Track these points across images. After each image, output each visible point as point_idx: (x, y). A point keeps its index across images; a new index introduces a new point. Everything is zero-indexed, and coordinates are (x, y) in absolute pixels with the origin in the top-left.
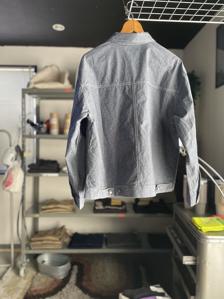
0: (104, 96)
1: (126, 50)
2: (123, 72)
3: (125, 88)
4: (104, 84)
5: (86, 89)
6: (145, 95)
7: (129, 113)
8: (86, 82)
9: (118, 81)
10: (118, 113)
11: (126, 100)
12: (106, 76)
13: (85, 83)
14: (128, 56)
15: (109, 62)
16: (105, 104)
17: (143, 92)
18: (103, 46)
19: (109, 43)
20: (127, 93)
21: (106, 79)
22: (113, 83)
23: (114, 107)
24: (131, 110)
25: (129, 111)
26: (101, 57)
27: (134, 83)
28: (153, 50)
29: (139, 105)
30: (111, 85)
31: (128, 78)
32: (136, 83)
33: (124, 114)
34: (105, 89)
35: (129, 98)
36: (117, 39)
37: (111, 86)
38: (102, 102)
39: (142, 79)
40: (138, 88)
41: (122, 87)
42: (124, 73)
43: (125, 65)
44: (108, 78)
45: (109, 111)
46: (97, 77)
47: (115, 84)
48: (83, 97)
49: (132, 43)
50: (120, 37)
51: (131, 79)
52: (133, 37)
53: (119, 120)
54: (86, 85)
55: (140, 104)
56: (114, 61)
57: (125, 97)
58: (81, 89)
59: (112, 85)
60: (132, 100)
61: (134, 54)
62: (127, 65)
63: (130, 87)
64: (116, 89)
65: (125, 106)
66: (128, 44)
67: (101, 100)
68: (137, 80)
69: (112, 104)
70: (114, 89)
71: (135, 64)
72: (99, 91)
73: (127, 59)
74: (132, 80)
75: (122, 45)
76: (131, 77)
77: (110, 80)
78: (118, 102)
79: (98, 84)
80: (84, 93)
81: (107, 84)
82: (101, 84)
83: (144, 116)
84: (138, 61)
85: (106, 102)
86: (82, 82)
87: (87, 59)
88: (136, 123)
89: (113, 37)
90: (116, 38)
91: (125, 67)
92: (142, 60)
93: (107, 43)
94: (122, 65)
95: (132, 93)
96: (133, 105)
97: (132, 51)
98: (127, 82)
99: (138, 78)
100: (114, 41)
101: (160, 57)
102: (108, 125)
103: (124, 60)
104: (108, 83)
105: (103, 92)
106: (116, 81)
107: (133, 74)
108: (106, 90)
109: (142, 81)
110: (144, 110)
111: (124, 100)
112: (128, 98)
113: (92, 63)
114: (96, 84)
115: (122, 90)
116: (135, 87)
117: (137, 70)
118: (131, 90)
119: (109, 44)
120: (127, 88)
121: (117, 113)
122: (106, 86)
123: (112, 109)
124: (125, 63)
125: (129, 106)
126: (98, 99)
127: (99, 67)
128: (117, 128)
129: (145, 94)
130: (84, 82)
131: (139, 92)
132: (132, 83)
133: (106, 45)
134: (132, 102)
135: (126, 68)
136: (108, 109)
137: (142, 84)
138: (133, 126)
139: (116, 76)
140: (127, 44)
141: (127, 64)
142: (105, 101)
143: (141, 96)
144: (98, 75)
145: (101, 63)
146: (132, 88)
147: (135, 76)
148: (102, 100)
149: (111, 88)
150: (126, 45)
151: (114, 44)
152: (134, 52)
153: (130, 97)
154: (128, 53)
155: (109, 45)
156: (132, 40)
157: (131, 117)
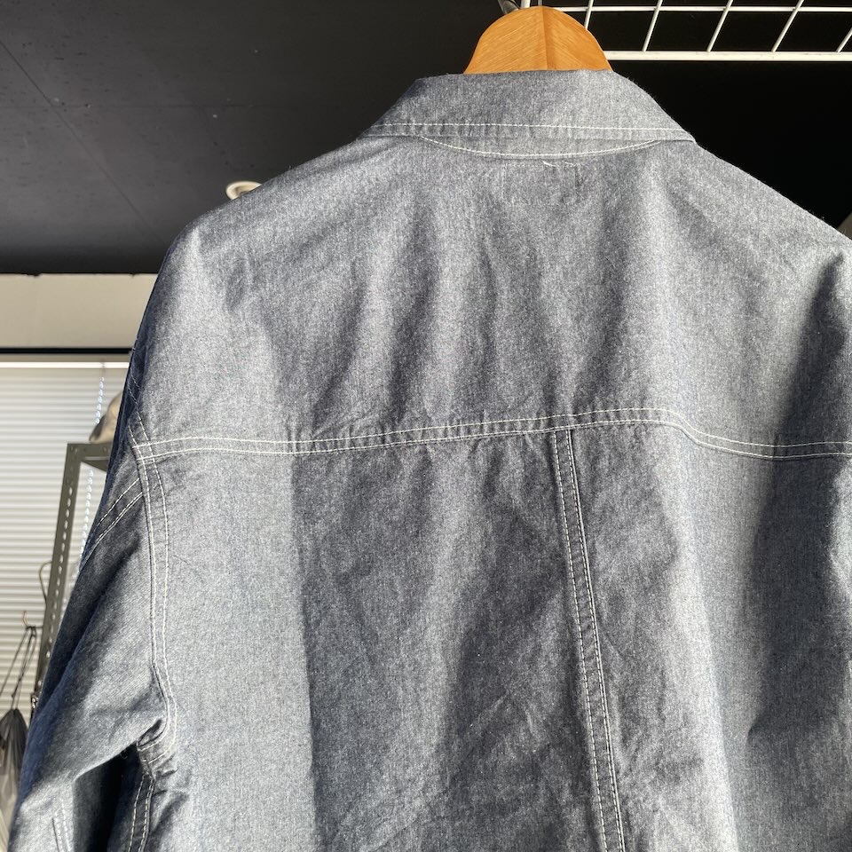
0: (337, 519)
1: (497, 190)
2: (479, 341)
3: (496, 462)
4: (334, 430)
5: (177, 474)
6: (662, 519)
7: (532, 662)
8: (178, 416)
9: (438, 404)
10: (444, 650)
11: (503, 554)
12: (355, 371)
13: (172, 426)
14: (516, 229)
15: (371, 272)
16: (343, 581)
17: (648, 495)
18: (335, 166)
19: (375, 144)
20: (517, 499)
21: (352, 394)
22: (407, 417)
23: (412, 607)
24: (549, 639)
25: (537, 650)
26: (319, 239)
27: (564, 421)
28: (691, 198)
29: (617, 601)
30: (388, 432)
31: (521, 385)
32: (579, 420)
33: (489, 669)
34: (343, 465)
35: (531, 535)
36: (435, 116)
37: (389, 442)
38: (317, 560)
39: (625, 394)
40: (604, 464)
41: (475, 447)
42: (489, 347)
43: (492, 296)
44: (368, 387)
45: (369, 638)
46: (287, 378)
47: (417, 429)
48: (135, 547)
49: (541, 140)
50: (454, 102)
51: (539, 394)
52: (550, 96)
53: (446, 718)
54: (180, 445)
55: (629, 591)
56: (409, 264)
57: (499, 529)
58: (126, 478)
59: (394, 437)
60: (558, 556)
61: (560, 214)
62: (505, 296)
63: (539, 453)
64: (426, 463)
65: (497, 603)
66: (508, 154)
67: (308, 544)
68: (591, 400)
69: (391, 584)
70: (409, 465)
71: (572, 284)
72: (295, 481)
73: (509, 255)
74: (550, 400)
75: (471, 157)
76: (543, 375)
77: (385, 395)
78: (439, 568)
79: (294, 425)
80: (151, 512)
81: (358, 425)
82: (315, 426)
83: (668, 695)
84: (592, 264)
85: (347, 565)
86: (145, 419)
87: (214, 255)
88: (603, 764)
89: (405, 109)
90: (426, 113)
91: (492, 307)
92: (622, 257)
93: (359, 147)
94: (471, 290)
95: (554, 498)
96: (565, 597)
97: (544, 195)
98: (514, 411)
99: (593, 389)
100: (407, 129)
101: (749, 239)
102: (355, 757)
103: (485, 263)
104: (368, 420)
105: (330, 488)
106: (428, 406)
107: (557, 356)
108: (352, 474)
109: (629, 405)
110: (666, 642)
111: (492, 553)
112: (520, 536)
113: (250, 276)
114: (277, 426)
115: (475, 472)
116: (574, 456)
117: (587, 328)
118: (544, 479)
119: (378, 151)
120: (514, 464)
121: (437, 656)
122: (353, 443)
123: (393, 621)
124: (490, 276)
125: (533, 606)
126: (287, 539)
127: (299, 310)
128: (435, 790)
129: (659, 505)
130: (164, 418)
131: (613, 491)
132: (550, 423)
133: (355, 160)
134: (555, 573)
135: (503, 312)
136: (359, 618)
137: (630, 431)
138: (582, 784)
139: (428, 371)
140: (502, 148)
141: (505, 288)
142: (338, 557)
143: (630, 524)
144: (295, 361)
145: (314, 276)
146: (550, 461)
147: (573, 368)
148: (317, 551)
149: (392, 455)
150: (501, 160)
151: (415, 150)
152: (554, 201)
153: (542, 524)
154: (516, 208)
155: (378, 158)
156: (545, 115)
157: (551, 699)
